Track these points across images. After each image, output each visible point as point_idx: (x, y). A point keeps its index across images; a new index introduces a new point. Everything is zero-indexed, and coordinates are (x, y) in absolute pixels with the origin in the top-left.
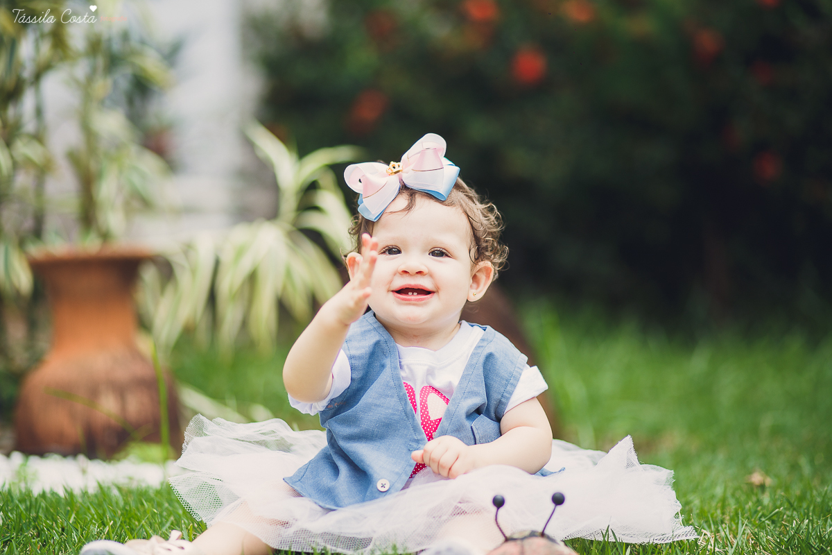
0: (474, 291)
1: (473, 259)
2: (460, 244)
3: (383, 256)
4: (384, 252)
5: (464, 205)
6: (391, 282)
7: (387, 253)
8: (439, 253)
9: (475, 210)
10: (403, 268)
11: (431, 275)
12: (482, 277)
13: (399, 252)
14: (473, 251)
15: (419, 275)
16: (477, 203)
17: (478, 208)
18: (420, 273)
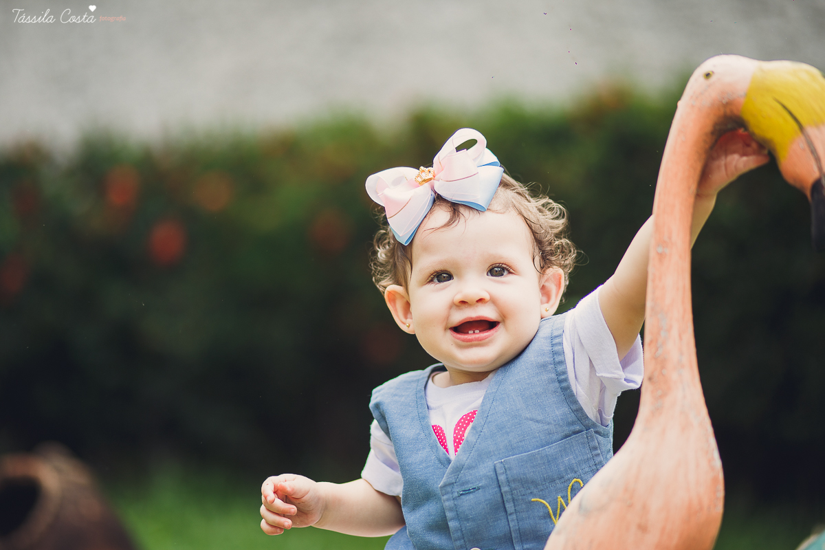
0: (546, 306)
1: (539, 268)
2: (520, 253)
3: (431, 286)
4: (431, 281)
5: (517, 205)
6: (448, 317)
7: (436, 280)
8: (498, 270)
9: (531, 209)
10: (459, 298)
11: (493, 301)
12: (552, 287)
13: (450, 277)
14: (537, 259)
15: (479, 304)
16: (531, 199)
17: (532, 206)
18: (480, 300)
